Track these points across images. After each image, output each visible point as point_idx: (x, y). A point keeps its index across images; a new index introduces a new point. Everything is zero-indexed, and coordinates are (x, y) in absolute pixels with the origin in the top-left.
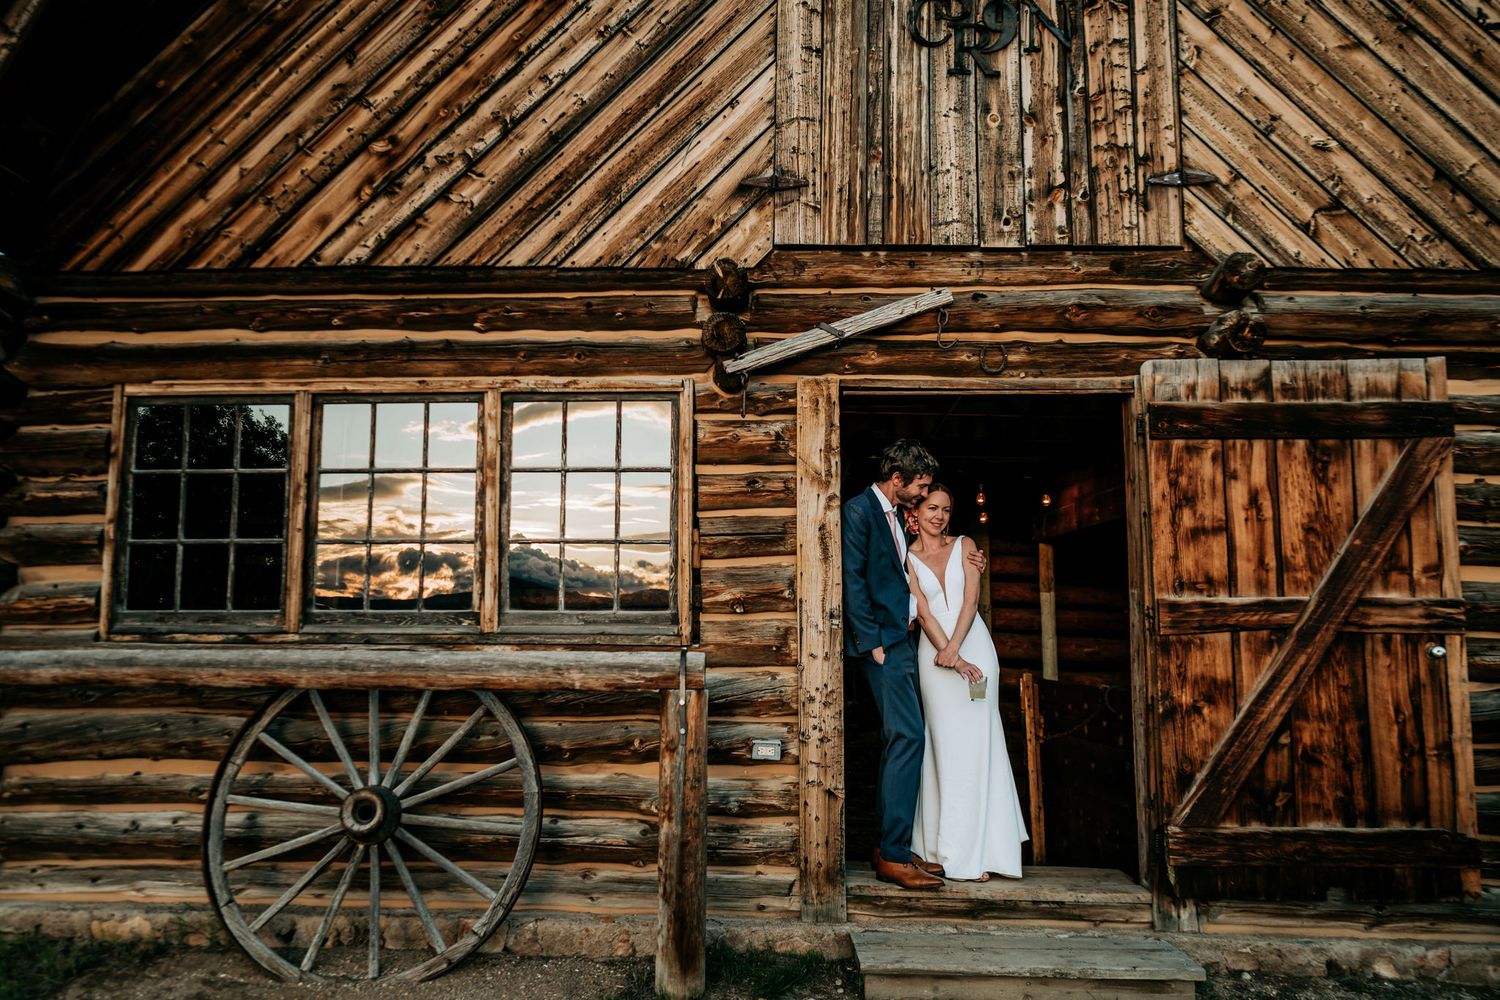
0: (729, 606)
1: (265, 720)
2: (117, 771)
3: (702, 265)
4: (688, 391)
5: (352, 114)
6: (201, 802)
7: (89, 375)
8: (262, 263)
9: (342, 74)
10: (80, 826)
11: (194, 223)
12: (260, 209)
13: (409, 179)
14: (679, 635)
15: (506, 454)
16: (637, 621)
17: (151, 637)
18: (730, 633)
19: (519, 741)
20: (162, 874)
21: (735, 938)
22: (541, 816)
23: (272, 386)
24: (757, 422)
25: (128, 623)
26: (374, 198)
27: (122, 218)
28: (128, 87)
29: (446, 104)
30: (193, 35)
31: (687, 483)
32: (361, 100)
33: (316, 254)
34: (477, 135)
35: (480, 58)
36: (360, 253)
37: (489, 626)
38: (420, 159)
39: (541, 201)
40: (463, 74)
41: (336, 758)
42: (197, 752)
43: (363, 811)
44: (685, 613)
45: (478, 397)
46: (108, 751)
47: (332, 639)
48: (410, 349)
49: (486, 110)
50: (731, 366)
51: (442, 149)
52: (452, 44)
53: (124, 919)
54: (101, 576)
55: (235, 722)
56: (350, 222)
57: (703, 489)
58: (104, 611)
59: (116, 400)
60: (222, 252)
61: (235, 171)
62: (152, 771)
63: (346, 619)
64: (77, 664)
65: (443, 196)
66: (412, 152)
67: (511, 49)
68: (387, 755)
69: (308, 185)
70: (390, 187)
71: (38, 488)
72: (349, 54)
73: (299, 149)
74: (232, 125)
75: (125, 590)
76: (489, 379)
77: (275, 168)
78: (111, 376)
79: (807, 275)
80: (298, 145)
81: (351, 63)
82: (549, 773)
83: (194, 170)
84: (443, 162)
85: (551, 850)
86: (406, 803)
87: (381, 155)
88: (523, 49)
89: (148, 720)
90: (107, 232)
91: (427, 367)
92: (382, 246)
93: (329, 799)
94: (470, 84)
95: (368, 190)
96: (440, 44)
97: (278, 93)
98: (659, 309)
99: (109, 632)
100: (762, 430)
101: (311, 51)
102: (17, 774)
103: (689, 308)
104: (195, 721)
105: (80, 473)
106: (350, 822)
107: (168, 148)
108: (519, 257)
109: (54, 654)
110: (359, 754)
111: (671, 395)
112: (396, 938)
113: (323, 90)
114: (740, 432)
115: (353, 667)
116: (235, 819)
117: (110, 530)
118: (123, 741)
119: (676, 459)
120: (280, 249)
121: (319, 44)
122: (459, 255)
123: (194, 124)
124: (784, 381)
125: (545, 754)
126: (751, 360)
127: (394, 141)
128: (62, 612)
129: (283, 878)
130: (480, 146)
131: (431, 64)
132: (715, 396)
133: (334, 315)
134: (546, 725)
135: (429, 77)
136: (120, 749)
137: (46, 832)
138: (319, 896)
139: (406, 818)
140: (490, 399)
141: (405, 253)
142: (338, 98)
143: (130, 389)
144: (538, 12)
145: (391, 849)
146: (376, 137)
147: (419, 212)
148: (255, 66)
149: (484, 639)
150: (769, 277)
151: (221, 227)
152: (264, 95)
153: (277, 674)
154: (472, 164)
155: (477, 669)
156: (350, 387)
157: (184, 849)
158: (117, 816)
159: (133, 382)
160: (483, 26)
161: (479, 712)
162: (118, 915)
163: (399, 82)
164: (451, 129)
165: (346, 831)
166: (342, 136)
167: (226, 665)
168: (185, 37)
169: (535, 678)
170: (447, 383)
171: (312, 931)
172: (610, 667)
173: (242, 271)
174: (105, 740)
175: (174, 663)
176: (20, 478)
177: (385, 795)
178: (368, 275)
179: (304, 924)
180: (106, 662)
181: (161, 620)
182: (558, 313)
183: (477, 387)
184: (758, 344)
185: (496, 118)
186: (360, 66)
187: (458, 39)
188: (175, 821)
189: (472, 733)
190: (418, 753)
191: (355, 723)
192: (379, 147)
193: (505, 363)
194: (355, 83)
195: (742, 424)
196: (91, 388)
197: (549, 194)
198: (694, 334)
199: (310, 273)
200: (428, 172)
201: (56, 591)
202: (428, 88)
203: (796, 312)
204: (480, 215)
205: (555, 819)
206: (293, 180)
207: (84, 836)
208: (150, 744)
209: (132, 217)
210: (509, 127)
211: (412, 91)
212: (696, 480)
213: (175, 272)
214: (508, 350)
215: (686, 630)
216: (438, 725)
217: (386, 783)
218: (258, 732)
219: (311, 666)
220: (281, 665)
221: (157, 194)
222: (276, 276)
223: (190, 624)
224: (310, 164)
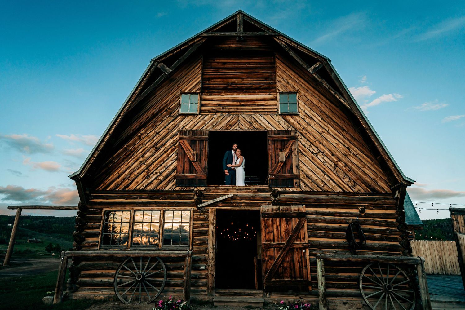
0: (197, 244)
1: (124, 263)
2: (99, 272)
3: (195, 190)
4: (192, 210)
5: (142, 166)
6: (113, 277)
7: (99, 207)
8: (127, 189)
9: (141, 159)
10: (93, 281)
11: (117, 183)
12: (127, 180)
13: (151, 176)
14: (190, 249)
15: (164, 220)
16: (183, 247)
17: (106, 249)
18: (198, 249)
19: (164, 266)
20: (105, 289)
21: (196, 298)
22: (166, 279)
23: (128, 209)
24: (203, 215)
25: (103, 247)
26: (145, 179)
27: (106, 182)
28: (108, 161)
29: (157, 164)
30: (119, 153)
31: (192, 225)
32: (144, 164)
33: (136, 188)
34: (161, 169)
35: (162, 157)
36: (143, 187)
37: (160, 247)
38: (153, 173)
39: (171, 179)
40: (160, 160)
41: (135, 269)
42: (112, 269)
43: (139, 277)
44: (191, 245)
45: (160, 210)
46: (98, 268)
47: (135, 250)
48: (150, 203)
49: (163, 165)
50: (199, 206)
51: (156, 171)
52: (158, 155)
53: (100, 296)
54: (99, 240)
55: (119, 264)
56: (141, 183)
57: (194, 225)
58: (99, 245)
59: (103, 211)
60: (121, 187)
61: (124, 174)
62: (104, 272)
63: (138, 246)
64: (98, 253)
65: (156, 179)
66: (151, 172)
67: (167, 156)
68: (143, 269)
69: (135, 177)
70: (148, 177)
71: (90, 225)
72: (143, 156)
73: (134, 171)
74: (124, 167)
75: (102, 242)
76: (162, 208)
77: (130, 174)
78: (102, 207)
79: (211, 191)
80: (134, 170)
81: (143, 158)
82: (168, 272)
83: (118, 174)
84: (156, 173)
85: (168, 285)
86: (146, 276)
87: (147, 172)
88: (169, 156)
89: (105, 263)
90: (103, 184)
91: (152, 206)
92: (146, 187)
93: (134, 276)
94: (161, 161)
95: (144, 178)
96: (157, 155)
97: (131, 162)
98: (189, 196)
99: (99, 249)
100: (204, 216)
101: (137, 156)
102: (83, 273)
103: (193, 197)
104: (112, 263)
105: (96, 222)
106: (137, 279)
107: (114, 171)
108: (167, 188)
109: (94, 252)
110: (139, 269)
111: (190, 210)
112: (143, 299)
113: (138, 162)
114: (200, 216)
115: (139, 254)
116: (118, 280)
117: (101, 232)
118: (100, 267)
119: (190, 221)
120: (130, 187)
121: (138, 155)
122: (158, 188)
123: (118, 167)
124: (208, 208)
125: (168, 269)
126: (201, 205)
127: (149, 170)
128: (92, 245)
129: (125, 290)
130: (162, 171)
131: (155, 158)
132: (196, 211)
133: (138, 197)
134: (168, 264)
135: (155, 160)
136: (100, 268)
137: (87, 282)
138: (131, 293)
139: (146, 278)
140: (162, 211)
141: (149, 188)
142: (140, 163)
143: (105, 209)
144: (172, 150)
145: (143, 284)
146: (146, 169)
147: (152, 181)
148: (128, 158)
149: (159, 250)
150: (206, 192)
151: (121, 183)
152: (129, 162)
153: (128, 255)
154: (161, 174)
155: (157, 254)
156: (140, 209)
157: (110, 285)
158: (99, 279)
159: (106, 208)
160: (163, 152)
161: (158, 261)
162: (99, 296)
163: (150, 161)
164: (158, 168)
165: (137, 280)
166: (141, 169)
167: (120, 253)
168: (117, 153)
169: (166, 255)
170: (155, 208)
171: (130, 298)
172: (177, 253)
173: (124, 190)
174: (98, 267)
175: (112, 253)
176: (87, 223)
177: (143, 275)
178: (144, 191)
179: (128, 297)
180: (102, 253)
181: (108, 247)
182: (173, 197)
183: (160, 209)
184: (204, 202)
185: (165, 166)
186: (144, 158)
187: (159, 154)
188: (108, 280)
189: (156, 265)
190: (148, 269)
191: (138, 264)
192: (146, 171)
193: (164, 205)
194: (143, 161)
195: (200, 215)
196: (99, 209)
197: (172, 178)
198: (193, 200)
199: (135, 191)
200: (154, 175)
201: (91, 242)
202: (154, 162)
203: (209, 197)
204: (162, 182)
205: (169, 280)
206: (133, 176)
207: (94, 283)
208: (105, 267)
209: (107, 181)
210: (166, 168)
211: (152, 162)
212: (193, 224)
213: (113, 190)
214: (165, 203)
215: (191, 248)
216: (151, 264)
217: (143, 273)
218: (123, 265)
219: (133, 253)
220: (128, 253)
221: (111, 178)
222: (129, 191)
223: (112, 247)
224: (136, 173)
